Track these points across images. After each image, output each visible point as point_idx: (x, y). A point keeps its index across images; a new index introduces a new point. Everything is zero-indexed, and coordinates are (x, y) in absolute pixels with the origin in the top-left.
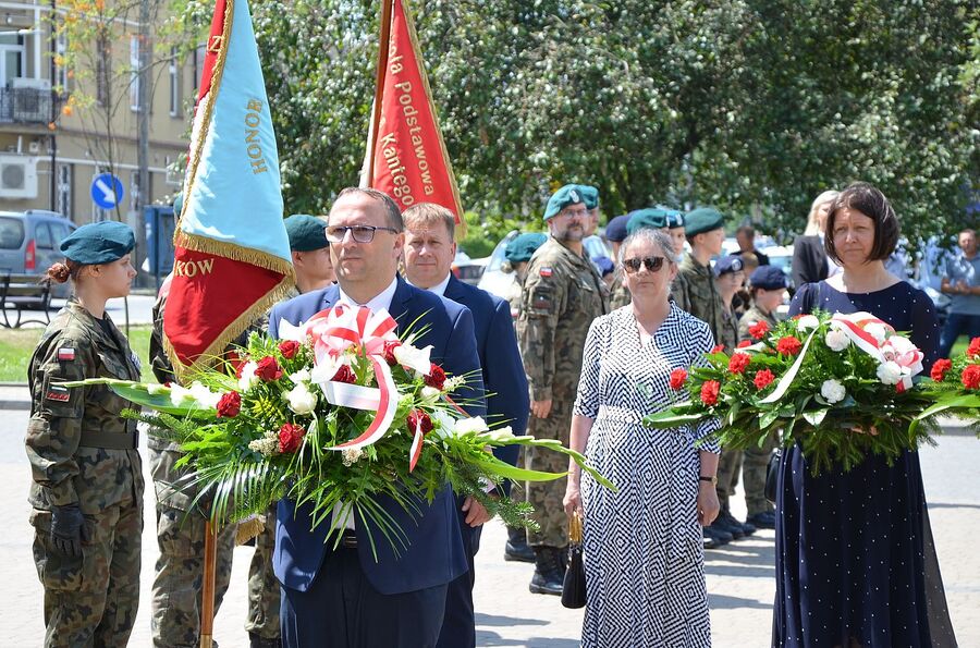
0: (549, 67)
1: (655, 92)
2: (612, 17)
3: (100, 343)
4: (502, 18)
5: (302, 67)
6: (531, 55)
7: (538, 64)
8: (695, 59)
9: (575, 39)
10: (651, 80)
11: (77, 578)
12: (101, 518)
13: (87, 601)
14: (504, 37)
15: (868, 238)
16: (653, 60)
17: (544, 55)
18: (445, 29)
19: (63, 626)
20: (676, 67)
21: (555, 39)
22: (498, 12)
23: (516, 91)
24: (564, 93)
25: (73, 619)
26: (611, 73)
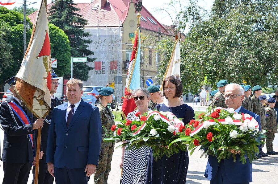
0: (235, 56)
1: (258, 61)
2: (249, 45)
3: (105, 112)
4: (225, 45)
5: (183, 56)
6: (231, 53)
7: (233, 55)
8: (268, 54)
9: (240, 50)
10: (257, 58)
11: (100, 162)
12: (106, 149)
13: (102, 167)
14: (225, 50)
15: (173, 90)
16: (258, 54)
17: (234, 53)
18: (212, 48)
19: (97, 172)
20: (263, 56)
21: (236, 50)
22: (224, 44)
23: (228, 61)
24: (238, 61)
25: (99, 170)
26: (248, 57)
